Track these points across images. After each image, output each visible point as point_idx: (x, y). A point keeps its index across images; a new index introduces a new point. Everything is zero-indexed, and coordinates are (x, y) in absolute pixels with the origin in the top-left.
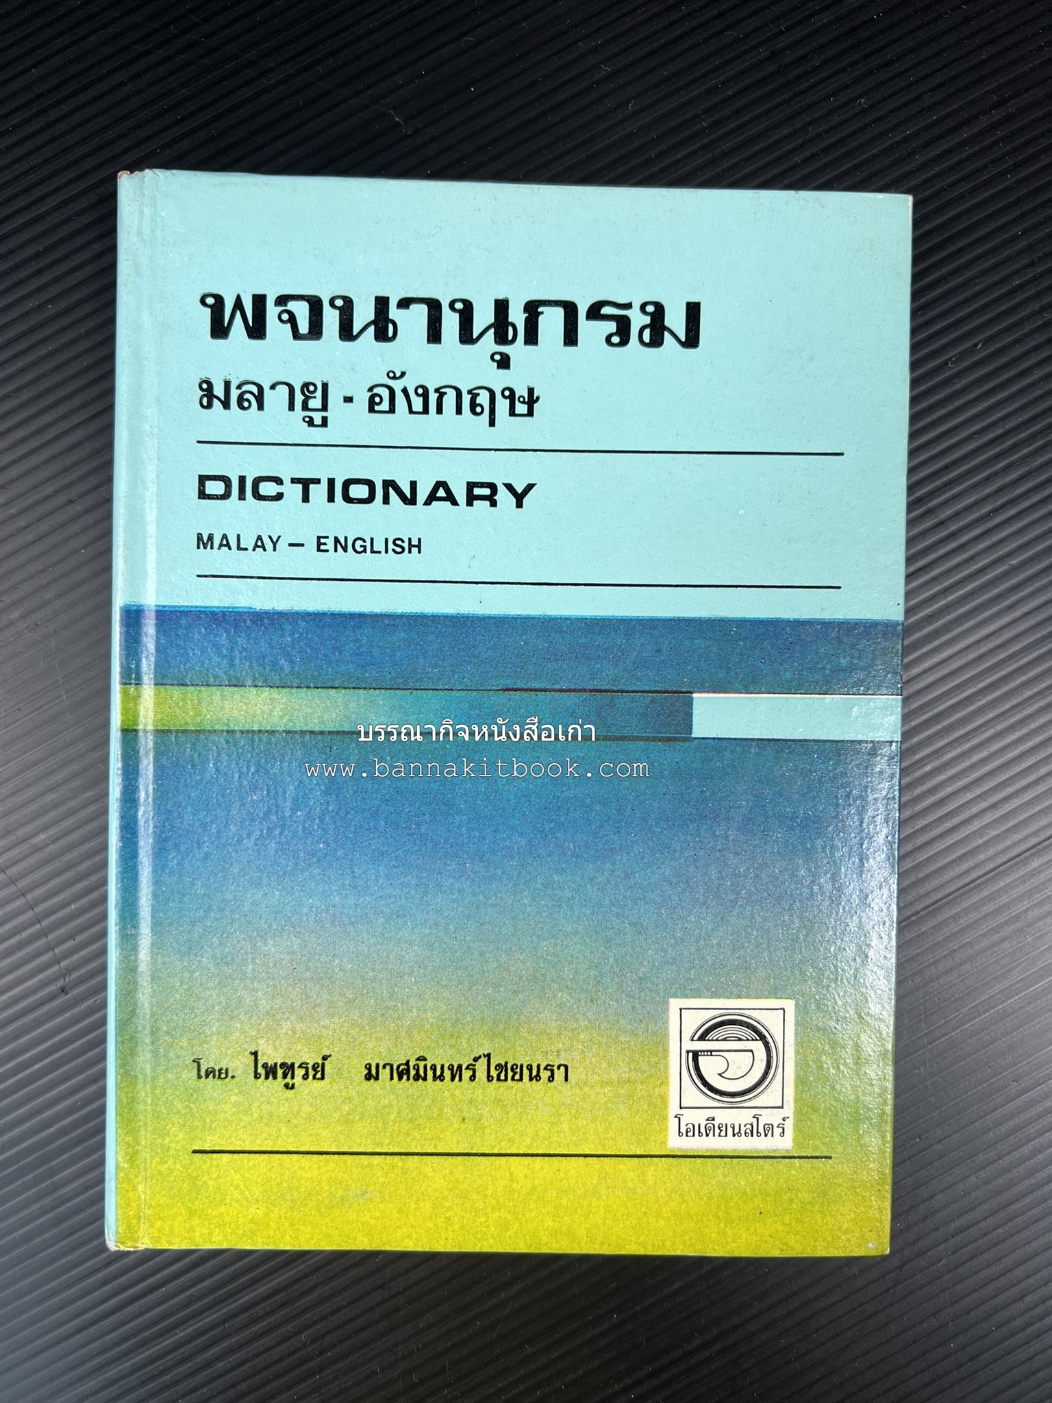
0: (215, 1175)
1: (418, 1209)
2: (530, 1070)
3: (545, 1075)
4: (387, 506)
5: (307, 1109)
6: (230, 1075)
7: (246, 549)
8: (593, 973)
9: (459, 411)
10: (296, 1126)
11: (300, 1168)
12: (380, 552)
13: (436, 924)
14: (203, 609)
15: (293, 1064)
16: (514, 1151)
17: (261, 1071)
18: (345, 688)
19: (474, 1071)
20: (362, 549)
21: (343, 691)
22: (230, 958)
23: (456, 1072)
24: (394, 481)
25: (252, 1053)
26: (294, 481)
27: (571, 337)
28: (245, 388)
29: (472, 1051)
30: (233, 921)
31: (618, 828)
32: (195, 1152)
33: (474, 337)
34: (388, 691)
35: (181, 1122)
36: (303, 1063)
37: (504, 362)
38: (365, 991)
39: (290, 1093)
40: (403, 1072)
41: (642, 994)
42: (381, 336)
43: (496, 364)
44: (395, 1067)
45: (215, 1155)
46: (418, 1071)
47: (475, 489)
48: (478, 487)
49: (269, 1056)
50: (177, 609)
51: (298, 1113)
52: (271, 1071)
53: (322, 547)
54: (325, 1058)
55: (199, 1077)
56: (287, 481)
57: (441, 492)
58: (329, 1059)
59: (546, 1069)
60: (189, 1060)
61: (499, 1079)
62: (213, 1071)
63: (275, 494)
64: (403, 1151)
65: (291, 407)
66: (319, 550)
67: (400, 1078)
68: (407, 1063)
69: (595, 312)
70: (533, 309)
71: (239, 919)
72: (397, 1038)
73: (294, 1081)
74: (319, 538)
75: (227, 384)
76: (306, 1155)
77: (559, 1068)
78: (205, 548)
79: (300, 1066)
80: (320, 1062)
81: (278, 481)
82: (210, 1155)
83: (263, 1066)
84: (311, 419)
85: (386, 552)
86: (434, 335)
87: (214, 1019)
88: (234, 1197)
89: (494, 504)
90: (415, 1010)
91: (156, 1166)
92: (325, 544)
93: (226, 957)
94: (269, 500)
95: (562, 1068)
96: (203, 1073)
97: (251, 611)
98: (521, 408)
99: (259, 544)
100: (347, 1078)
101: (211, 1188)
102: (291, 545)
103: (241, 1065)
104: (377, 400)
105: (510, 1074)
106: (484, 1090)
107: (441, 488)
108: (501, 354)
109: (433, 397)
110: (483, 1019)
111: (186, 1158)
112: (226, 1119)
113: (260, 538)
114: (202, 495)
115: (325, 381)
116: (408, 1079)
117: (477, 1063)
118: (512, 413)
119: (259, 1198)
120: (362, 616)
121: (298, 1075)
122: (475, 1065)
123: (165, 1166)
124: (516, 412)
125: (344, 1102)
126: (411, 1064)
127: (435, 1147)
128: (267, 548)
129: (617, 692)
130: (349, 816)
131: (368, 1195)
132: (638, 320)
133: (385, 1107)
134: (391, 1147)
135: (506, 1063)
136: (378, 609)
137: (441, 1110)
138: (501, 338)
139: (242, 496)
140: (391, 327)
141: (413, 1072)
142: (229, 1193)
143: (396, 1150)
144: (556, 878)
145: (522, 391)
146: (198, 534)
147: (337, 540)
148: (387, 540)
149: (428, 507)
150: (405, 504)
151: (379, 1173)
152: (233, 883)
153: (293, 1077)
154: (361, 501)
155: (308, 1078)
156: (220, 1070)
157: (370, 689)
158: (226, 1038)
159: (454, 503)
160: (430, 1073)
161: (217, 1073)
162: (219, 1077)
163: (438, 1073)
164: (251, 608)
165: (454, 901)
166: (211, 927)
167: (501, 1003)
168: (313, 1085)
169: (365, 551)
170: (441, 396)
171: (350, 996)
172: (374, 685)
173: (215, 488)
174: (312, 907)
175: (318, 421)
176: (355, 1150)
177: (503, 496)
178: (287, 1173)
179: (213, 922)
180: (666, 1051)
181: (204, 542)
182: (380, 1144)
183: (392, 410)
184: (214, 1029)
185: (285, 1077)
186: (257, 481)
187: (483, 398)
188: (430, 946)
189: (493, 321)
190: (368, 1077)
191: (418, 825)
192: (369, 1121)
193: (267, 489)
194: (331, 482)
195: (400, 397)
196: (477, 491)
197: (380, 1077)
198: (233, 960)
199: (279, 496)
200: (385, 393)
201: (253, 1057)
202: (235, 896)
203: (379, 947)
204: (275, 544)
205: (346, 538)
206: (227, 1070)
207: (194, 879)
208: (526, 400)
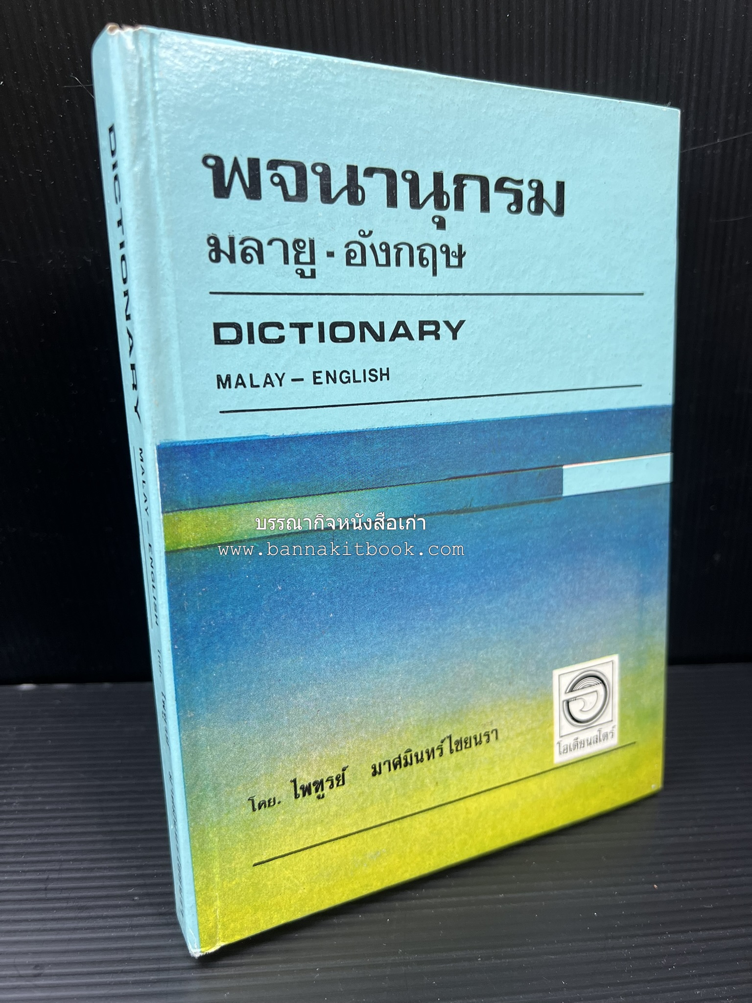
0: (272, 876)
1: (411, 851)
2: (476, 739)
3: (484, 739)
4: (363, 343)
5: (334, 808)
6: (277, 801)
7: (258, 386)
8: (510, 665)
9: (412, 264)
10: (327, 823)
11: (332, 851)
12: (360, 381)
13: (413, 656)
14: (226, 441)
15: (322, 782)
16: (468, 794)
17: (300, 792)
18: (340, 492)
19: (442, 749)
20: (347, 379)
21: (340, 494)
22: (270, 716)
23: (430, 754)
24: (367, 322)
25: (291, 781)
26: (292, 325)
27: (485, 206)
28: (247, 243)
29: (440, 736)
30: (270, 686)
31: (522, 565)
32: (255, 865)
33: (421, 203)
34: (371, 490)
35: (243, 847)
36: (329, 778)
37: (441, 224)
38: (368, 714)
39: (322, 801)
40: (397, 764)
41: (538, 671)
42: (353, 200)
43: (436, 225)
44: (391, 762)
45: (270, 863)
46: (406, 760)
47: (425, 326)
48: (427, 324)
49: (305, 779)
50: (205, 442)
51: (328, 813)
52: (306, 790)
53: (318, 380)
54: (344, 770)
55: (254, 810)
56: (286, 325)
57: (401, 330)
58: (347, 769)
59: (485, 735)
60: (245, 801)
61: (457, 750)
62: (264, 803)
63: (278, 337)
64: (400, 816)
65: (286, 261)
66: (315, 383)
67: (395, 768)
68: (399, 757)
69: (500, 186)
70: (459, 180)
71: (274, 684)
72: (391, 742)
73: (324, 791)
74: (315, 373)
75: (232, 240)
76: (335, 841)
77: (492, 732)
78: (224, 387)
79: (327, 780)
80: (341, 773)
81: (280, 326)
82: (267, 863)
83: (301, 788)
84: (302, 271)
85: (365, 381)
86: (392, 201)
87: (262, 764)
88: (287, 886)
89: (438, 337)
90: (402, 719)
91: (227, 886)
92: (319, 378)
93: (267, 715)
94: (273, 343)
95: (494, 732)
96: (256, 807)
97: (266, 438)
98: (454, 261)
99: (268, 381)
100: (360, 779)
101: (270, 887)
102: (293, 380)
103: (284, 792)
104: (352, 254)
105: (464, 744)
106: (449, 761)
107: (401, 327)
108: (440, 217)
109: (393, 252)
110: (446, 713)
111: (249, 872)
112: (277, 834)
113: (268, 376)
114: (218, 341)
115: (312, 238)
116: (401, 767)
117: (443, 744)
118: (448, 265)
119: (305, 881)
120: (349, 433)
121: (326, 787)
122: (442, 745)
123: (234, 883)
124: (451, 265)
125: (359, 796)
126: (402, 757)
127: (420, 807)
128: (275, 385)
129: (519, 470)
130: (350, 589)
131: (379, 853)
132: (528, 194)
133: (386, 791)
134: (392, 816)
135: (461, 738)
136: (360, 427)
137: (423, 781)
138: (439, 205)
139: (251, 340)
140: (360, 192)
141: (403, 762)
142: (283, 885)
143: (396, 817)
144: (486, 607)
145: (454, 248)
146: (218, 376)
147: (328, 374)
148: (364, 371)
149: (392, 342)
150: (377, 341)
151: (386, 837)
152: (268, 658)
153: (322, 790)
154: (344, 340)
155: (333, 787)
156: (269, 801)
157: (359, 490)
158: (271, 775)
159: (411, 338)
160: (414, 759)
161: (267, 803)
162: (269, 805)
163: (420, 757)
164: (266, 436)
165: (423, 636)
166: (254, 695)
167: (456, 699)
168: (338, 791)
169: (349, 381)
170: (399, 251)
171: (359, 721)
172: (361, 487)
173: (228, 334)
174: (327, 663)
175: (308, 273)
176: (368, 826)
177: (444, 330)
178: (323, 858)
179: (255, 691)
180: (552, 703)
181: (223, 382)
182: (385, 817)
183: (364, 263)
184: (262, 772)
185: (317, 791)
186: (263, 326)
187: (428, 254)
188: (409, 672)
189: (433, 190)
190: (374, 774)
191: (397, 587)
192: (376, 804)
193: (272, 333)
194: (321, 325)
195: (369, 252)
196: (427, 328)
197: (382, 771)
198: (272, 716)
199: (281, 339)
200: (357, 248)
201: (293, 784)
202: (270, 668)
203: (376, 680)
204: (280, 380)
205: (335, 372)
206: (274, 799)
207: (237, 661)
208: (457, 255)
